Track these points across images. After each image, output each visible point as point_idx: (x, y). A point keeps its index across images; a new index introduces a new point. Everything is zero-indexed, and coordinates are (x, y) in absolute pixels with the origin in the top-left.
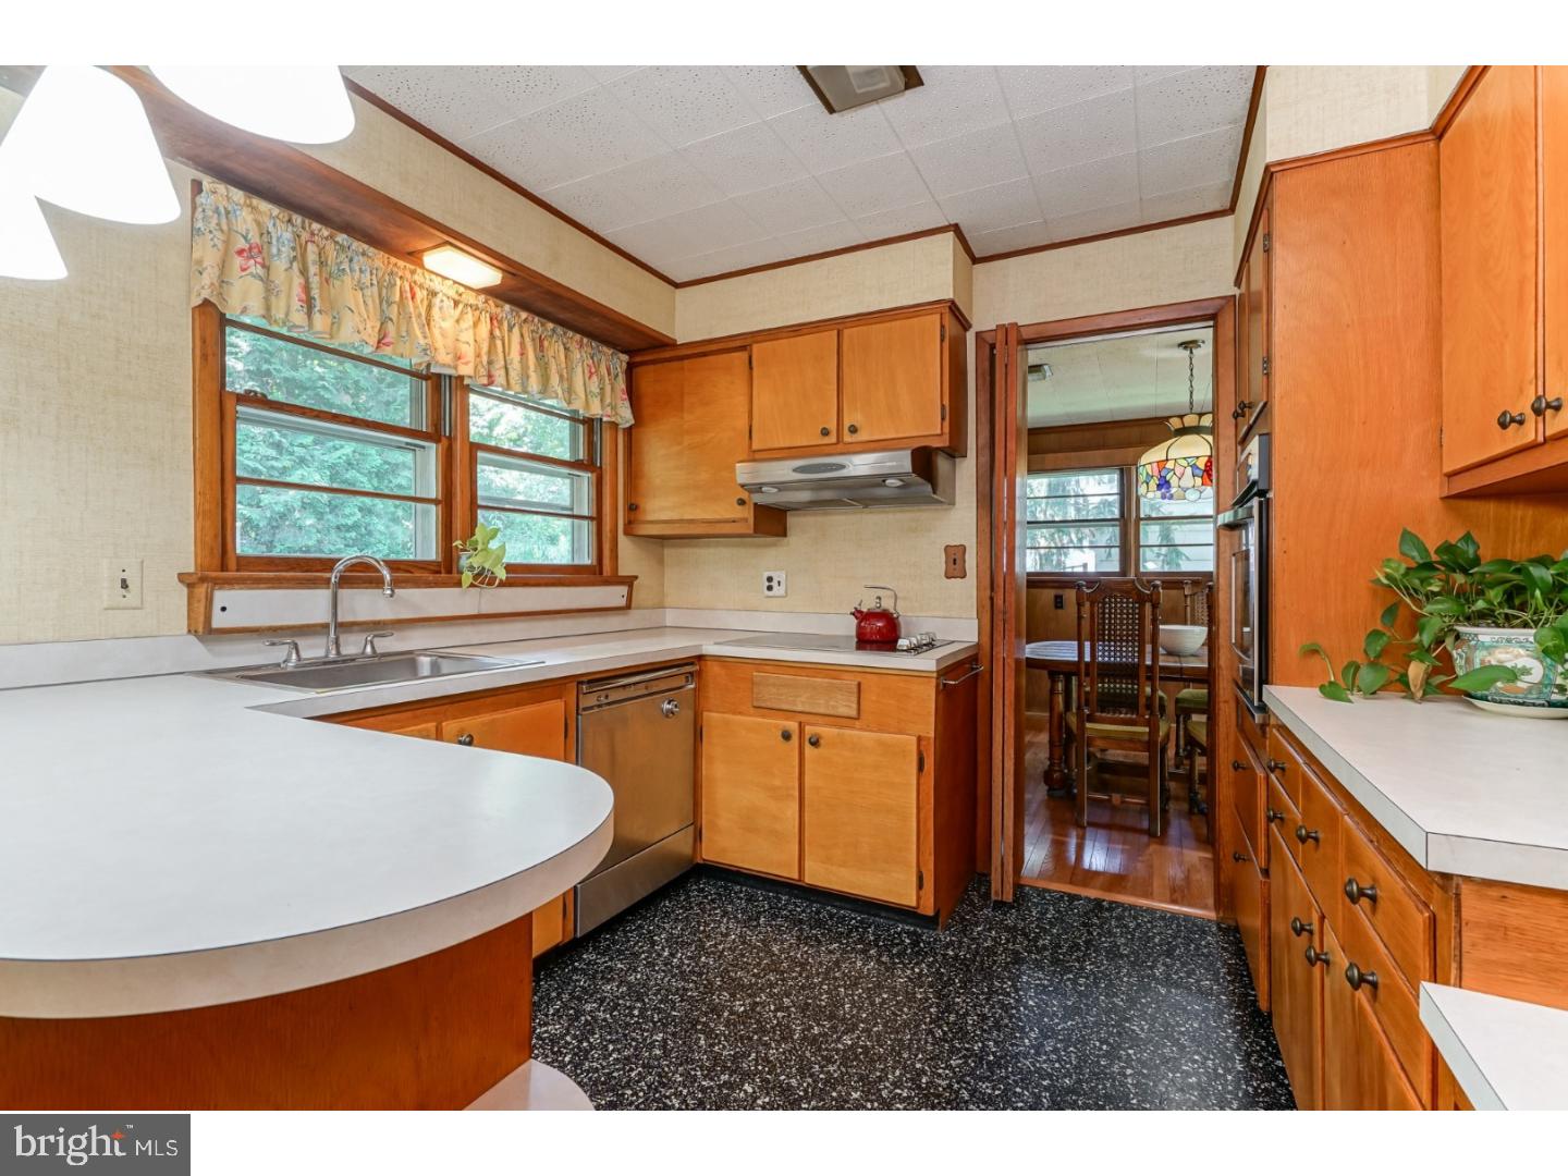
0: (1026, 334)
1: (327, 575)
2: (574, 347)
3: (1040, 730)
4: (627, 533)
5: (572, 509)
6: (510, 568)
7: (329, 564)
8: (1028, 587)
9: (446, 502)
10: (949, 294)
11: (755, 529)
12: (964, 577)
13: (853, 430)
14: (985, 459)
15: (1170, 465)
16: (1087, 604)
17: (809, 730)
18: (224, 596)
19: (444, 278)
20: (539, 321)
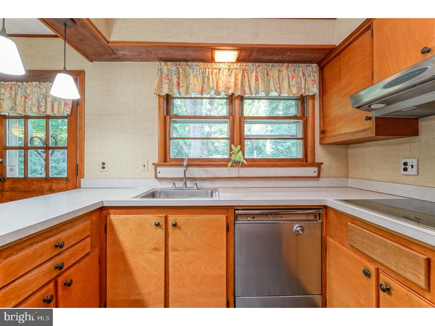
2: (284, 69)
4: (320, 143)
5: (296, 136)
11: (376, 134)
18: (159, 169)
19: (224, 63)
20: (265, 64)
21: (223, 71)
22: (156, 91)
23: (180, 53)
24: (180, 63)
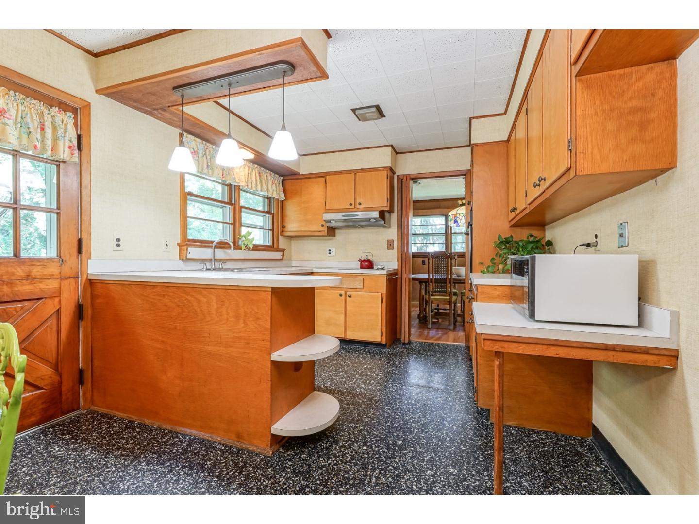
0: (412, 176)
1: (211, 245)
2: (268, 175)
3: (417, 307)
4: (281, 235)
5: (264, 227)
6: (254, 245)
7: (212, 242)
8: (413, 257)
9: (234, 224)
10: (389, 165)
11: (327, 234)
12: (393, 249)
13: (360, 204)
14: (400, 213)
15: (458, 216)
16: (431, 259)
17: (348, 293)
18: (190, 249)
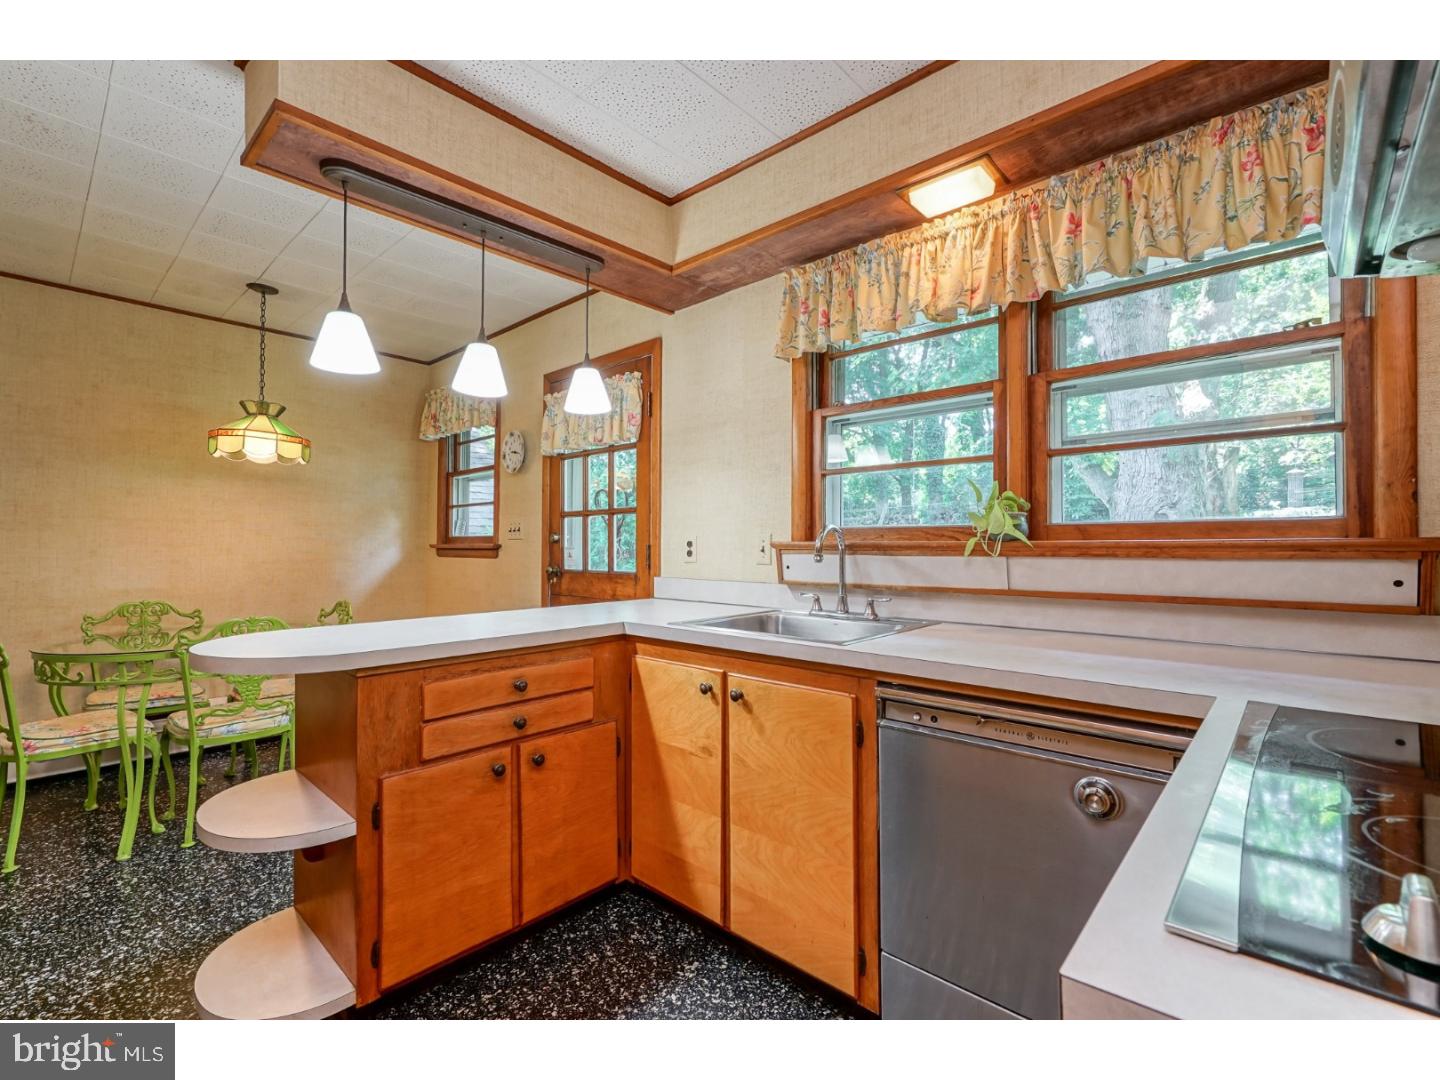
18: (787, 558)
19: (959, 210)
20: (1114, 160)
21: (955, 238)
22: (779, 350)
23: (852, 221)
24: (835, 256)
